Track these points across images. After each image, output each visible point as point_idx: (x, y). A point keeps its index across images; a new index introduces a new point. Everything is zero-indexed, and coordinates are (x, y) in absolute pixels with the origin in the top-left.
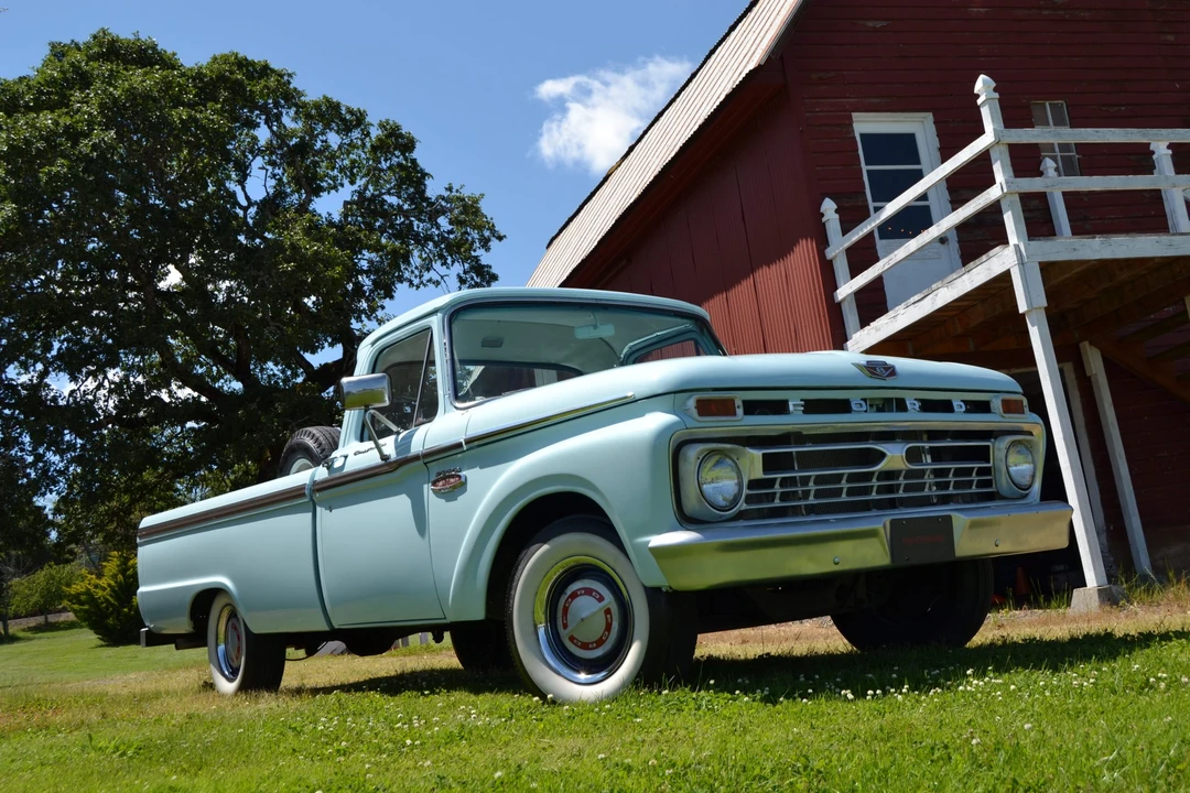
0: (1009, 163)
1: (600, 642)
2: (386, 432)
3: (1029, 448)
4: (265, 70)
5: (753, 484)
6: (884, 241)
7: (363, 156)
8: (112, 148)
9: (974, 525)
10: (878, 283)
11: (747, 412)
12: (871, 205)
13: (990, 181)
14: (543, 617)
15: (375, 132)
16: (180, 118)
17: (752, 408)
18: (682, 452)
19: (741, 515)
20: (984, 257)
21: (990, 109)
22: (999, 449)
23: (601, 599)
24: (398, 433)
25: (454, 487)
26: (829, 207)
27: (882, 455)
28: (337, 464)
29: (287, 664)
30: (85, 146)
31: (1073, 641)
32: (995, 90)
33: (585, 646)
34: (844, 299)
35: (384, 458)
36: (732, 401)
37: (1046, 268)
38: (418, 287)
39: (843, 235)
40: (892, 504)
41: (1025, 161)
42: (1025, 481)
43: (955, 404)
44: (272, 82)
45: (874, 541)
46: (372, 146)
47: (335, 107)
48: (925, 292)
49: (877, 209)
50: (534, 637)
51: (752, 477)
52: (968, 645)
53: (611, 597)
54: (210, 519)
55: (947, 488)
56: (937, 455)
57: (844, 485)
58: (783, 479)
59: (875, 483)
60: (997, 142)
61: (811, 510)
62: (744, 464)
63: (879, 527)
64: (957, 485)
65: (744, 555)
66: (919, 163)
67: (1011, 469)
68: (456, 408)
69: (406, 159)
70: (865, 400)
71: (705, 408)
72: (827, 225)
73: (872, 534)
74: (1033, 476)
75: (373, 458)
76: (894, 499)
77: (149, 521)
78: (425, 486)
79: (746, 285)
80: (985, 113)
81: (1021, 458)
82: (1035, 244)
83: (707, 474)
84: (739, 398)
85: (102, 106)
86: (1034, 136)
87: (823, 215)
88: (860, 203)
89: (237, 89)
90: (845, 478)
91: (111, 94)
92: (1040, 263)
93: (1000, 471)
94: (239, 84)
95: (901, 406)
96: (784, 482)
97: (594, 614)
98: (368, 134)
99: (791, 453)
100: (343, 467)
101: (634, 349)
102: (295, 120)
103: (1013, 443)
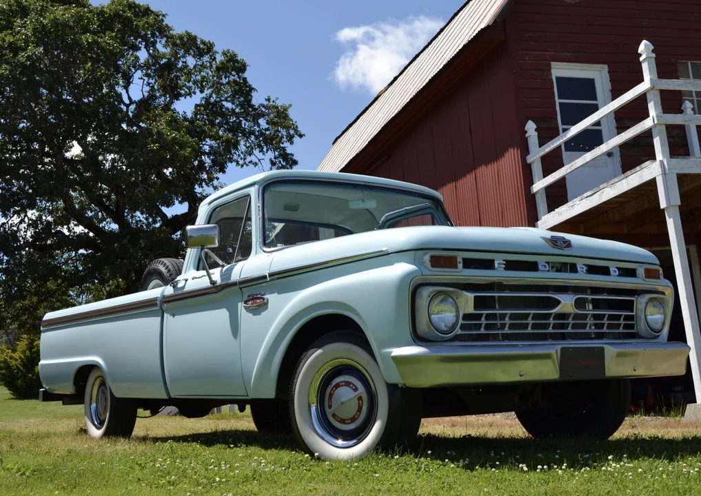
0: (660, 103)
1: (353, 420)
2: (215, 265)
3: (661, 303)
4: (147, 11)
5: (466, 317)
6: (569, 153)
7: (210, 73)
8: (40, 59)
9: (619, 355)
10: (562, 182)
11: (465, 267)
12: (561, 127)
13: (646, 115)
14: (315, 399)
15: (220, 58)
16: (87, 41)
17: (468, 264)
18: (418, 291)
19: (457, 338)
20: (638, 168)
21: (649, 65)
22: (641, 303)
23: (356, 389)
24: (223, 266)
25: (259, 306)
26: (531, 127)
27: (558, 302)
28: (180, 285)
29: (138, 419)
30: (22, 56)
31: (685, 440)
32: (653, 51)
33: (343, 421)
34: (537, 192)
35: (213, 282)
36: (455, 258)
37: (682, 178)
38: (242, 166)
39: (540, 147)
40: (563, 337)
41: (671, 102)
42: (658, 326)
43: (611, 269)
44: (151, 19)
45: (549, 361)
46: (217, 67)
47: (193, 39)
48: (595, 190)
49: (565, 130)
50: (307, 413)
51: (466, 312)
52: (610, 438)
53: (363, 388)
54: (91, 317)
55: (603, 328)
56: (597, 304)
57: (530, 321)
58: (487, 314)
59: (552, 321)
60: (652, 88)
61: (506, 337)
62: (461, 302)
63: (553, 352)
64: (609, 326)
65: (457, 366)
66: (596, 100)
67: (648, 317)
68: (264, 251)
69: (239, 77)
70: (548, 263)
71: (437, 262)
72: (529, 139)
73: (548, 356)
74: (664, 324)
75: (204, 283)
76: (565, 333)
77: (49, 316)
78: (240, 304)
79: (470, 178)
80: (645, 67)
81: (655, 310)
82: (674, 160)
83: (435, 307)
84: (461, 256)
85: (34, 30)
86: (679, 85)
87: (526, 132)
88: (553, 126)
89: (127, 22)
90: (531, 316)
91: (41, 22)
92: (677, 174)
93: (641, 318)
94: (129, 20)
95: (573, 268)
96: (488, 317)
97: (350, 400)
98: (214, 59)
99: (495, 296)
100: (184, 287)
101: (389, 218)
102: (165, 46)
103: (651, 300)
